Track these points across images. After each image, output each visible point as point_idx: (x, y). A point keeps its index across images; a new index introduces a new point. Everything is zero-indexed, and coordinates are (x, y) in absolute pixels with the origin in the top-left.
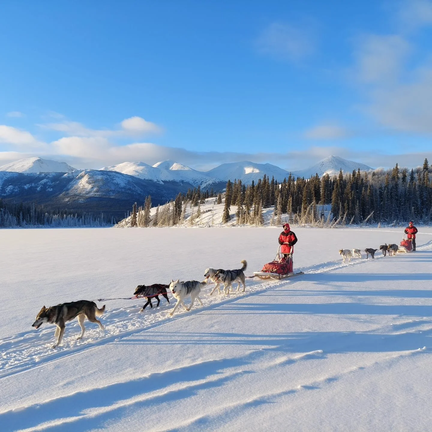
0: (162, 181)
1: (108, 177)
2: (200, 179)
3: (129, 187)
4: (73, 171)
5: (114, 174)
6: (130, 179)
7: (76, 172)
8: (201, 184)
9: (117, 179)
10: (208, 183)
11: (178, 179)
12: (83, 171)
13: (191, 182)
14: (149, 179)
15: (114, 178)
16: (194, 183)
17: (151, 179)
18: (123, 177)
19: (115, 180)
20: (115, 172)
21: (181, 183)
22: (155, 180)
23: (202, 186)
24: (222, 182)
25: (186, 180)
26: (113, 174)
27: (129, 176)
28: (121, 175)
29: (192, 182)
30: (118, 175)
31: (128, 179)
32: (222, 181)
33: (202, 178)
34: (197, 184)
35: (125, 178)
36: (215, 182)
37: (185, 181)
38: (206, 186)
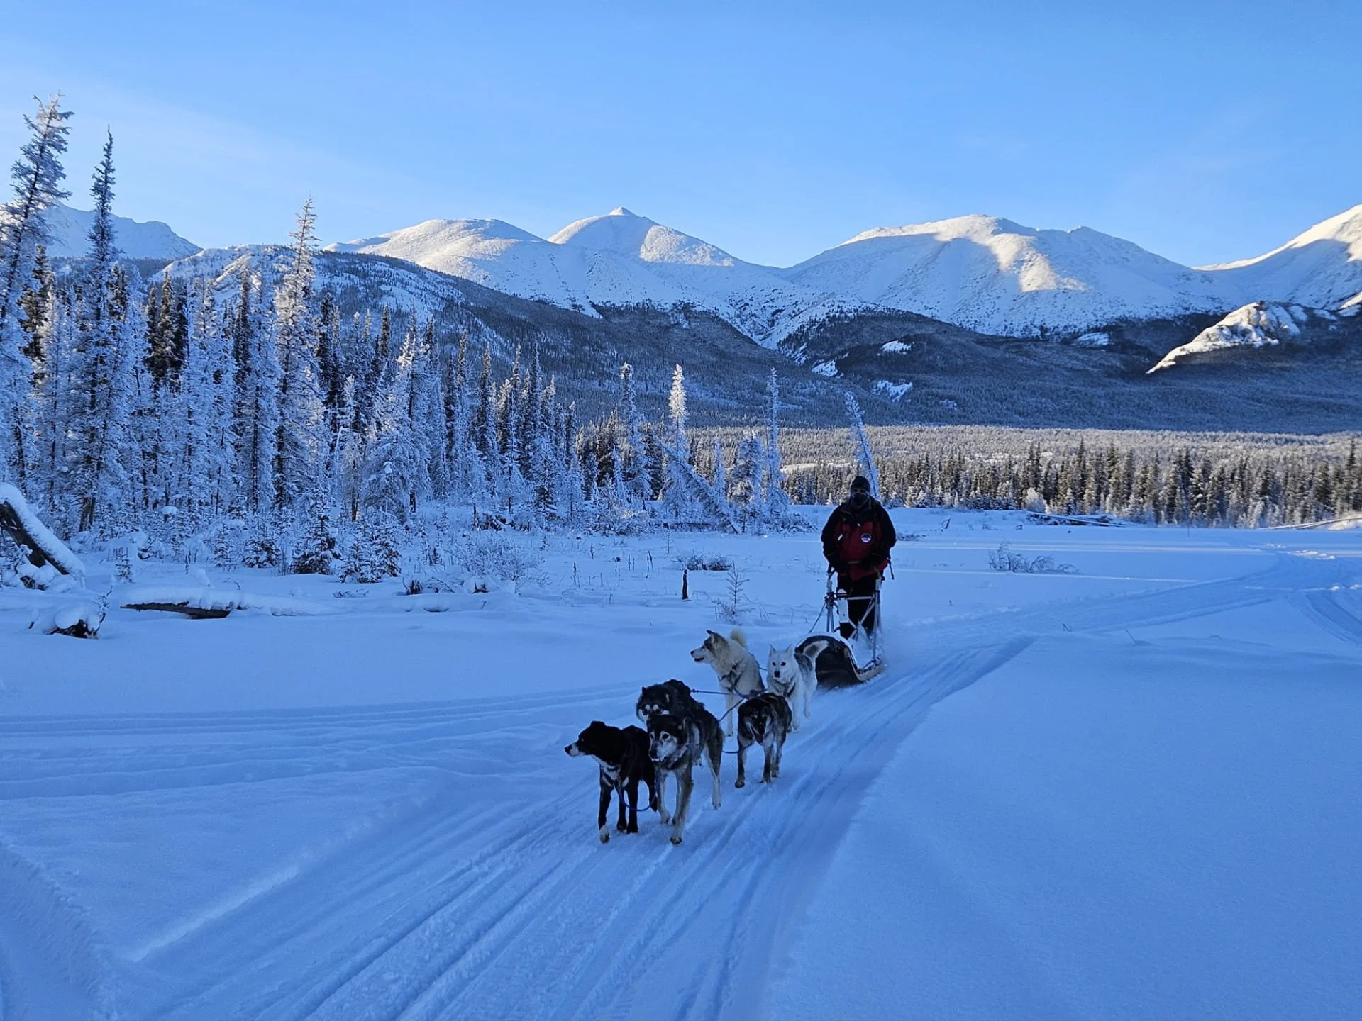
0: (594, 306)
1: (357, 280)
2: (767, 298)
3: (452, 327)
4: (200, 255)
5: (384, 267)
6: (456, 294)
7: (212, 260)
8: (772, 323)
9: (397, 290)
10: (805, 318)
11: (665, 298)
12: (241, 252)
13: (726, 312)
14: (537, 298)
15: (383, 287)
16: (738, 316)
17: (542, 298)
18: (422, 284)
19: (388, 293)
20: (388, 260)
21: (681, 318)
22: (566, 305)
23: (776, 328)
24: (871, 310)
25: (704, 303)
26: (379, 268)
27: (451, 281)
28: (413, 276)
29: (732, 312)
30: (404, 274)
31: (445, 291)
32: (872, 307)
33: (775, 295)
34: (754, 323)
35: (433, 289)
36: (842, 312)
37: (701, 309)
38: (799, 330)
